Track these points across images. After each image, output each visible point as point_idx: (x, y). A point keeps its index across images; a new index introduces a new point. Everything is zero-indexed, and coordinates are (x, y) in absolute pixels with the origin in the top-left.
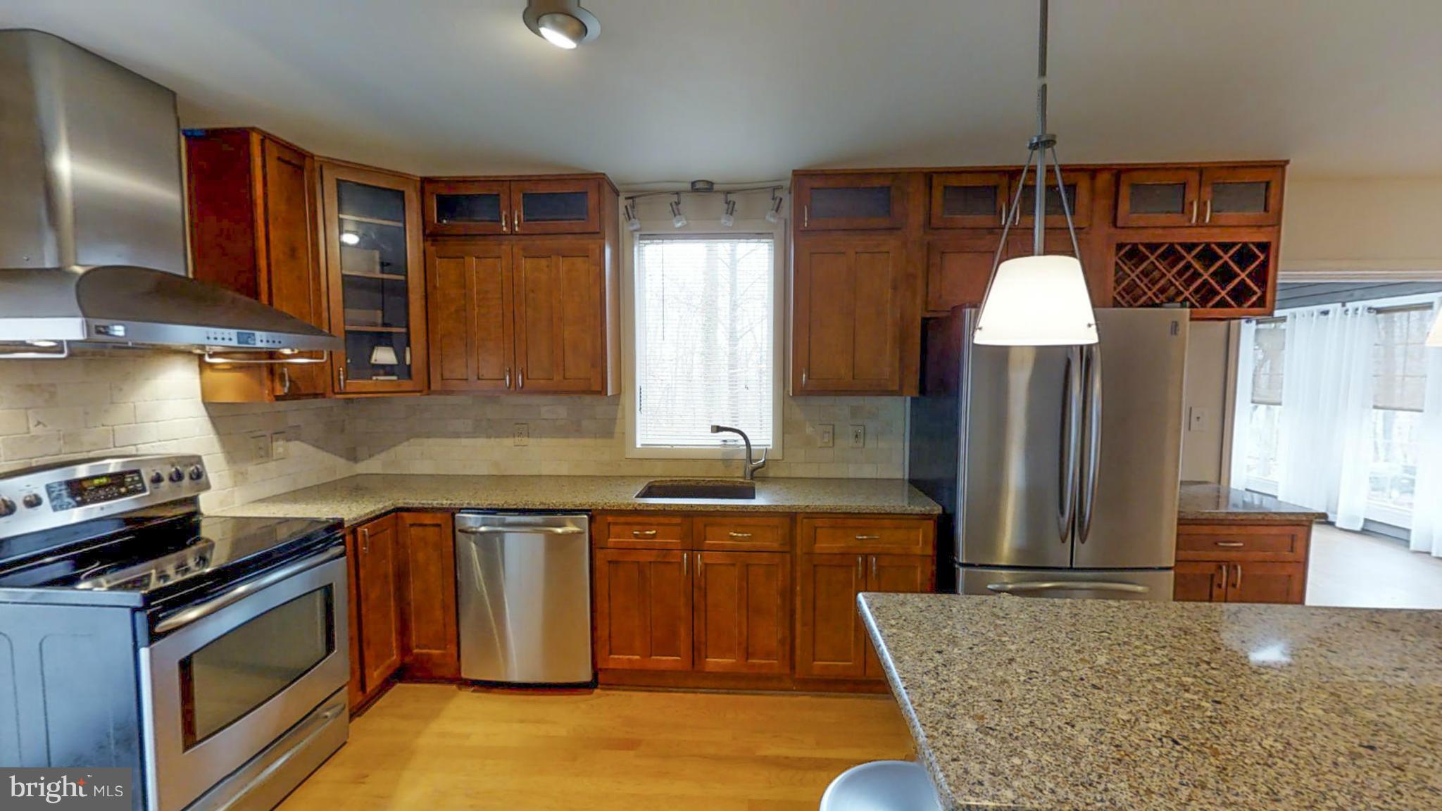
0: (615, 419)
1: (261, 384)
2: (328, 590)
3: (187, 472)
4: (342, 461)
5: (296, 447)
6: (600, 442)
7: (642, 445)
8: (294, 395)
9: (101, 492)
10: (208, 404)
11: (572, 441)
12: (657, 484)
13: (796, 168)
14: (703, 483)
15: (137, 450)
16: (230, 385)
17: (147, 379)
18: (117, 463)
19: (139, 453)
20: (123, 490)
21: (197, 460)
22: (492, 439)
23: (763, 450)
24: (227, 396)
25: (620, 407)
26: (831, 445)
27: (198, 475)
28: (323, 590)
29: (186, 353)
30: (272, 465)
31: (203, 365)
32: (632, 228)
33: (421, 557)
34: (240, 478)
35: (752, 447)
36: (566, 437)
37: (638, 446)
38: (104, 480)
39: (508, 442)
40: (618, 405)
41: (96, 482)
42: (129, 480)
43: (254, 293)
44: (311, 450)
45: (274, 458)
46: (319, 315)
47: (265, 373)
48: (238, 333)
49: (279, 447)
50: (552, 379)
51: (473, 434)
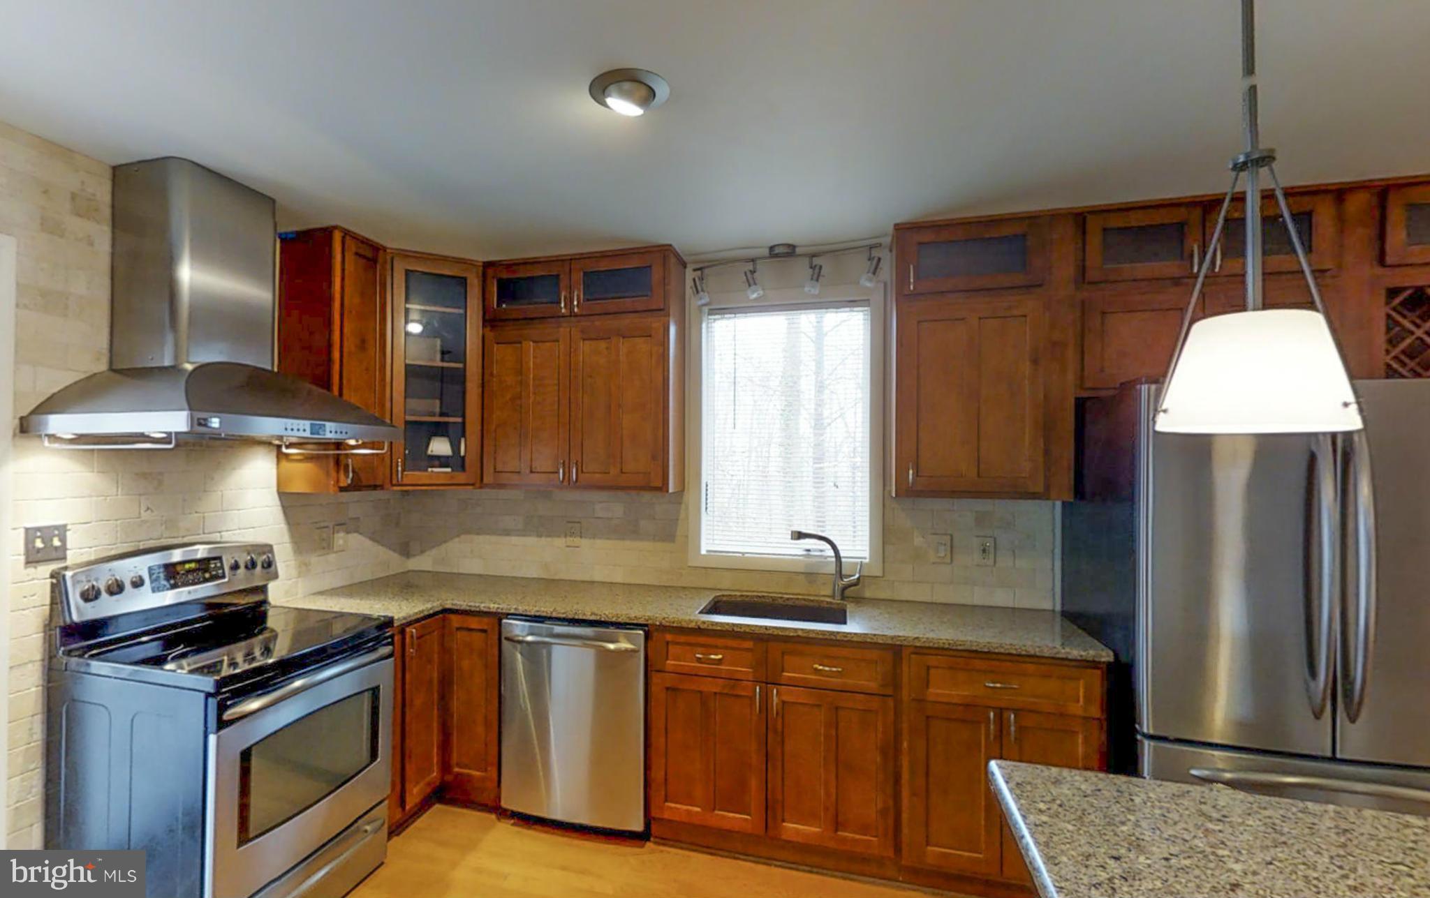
0: (677, 520)
1: (328, 474)
2: (375, 691)
3: (260, 560)
4: (395, 556)
5: (356, 540)
6: (660, 545)
7: (708, 551)
8: (355, 486)
9: (190, 577)
10: (283, 495)
11: (628, 543)
12: (725, 599)
13: (898, 221)
14: (780, 601)
15: (221, 537)
16: (303, 475)
17: (234, 469)
18: (204, 549)
19: (223, 540)
20: (207, 575)
21: (268, 549)
22: (543, 539)
23: (857, 563)
24: (299, 487)
25: (683, 506)
26: (949, 561)
27: (269, 564)
28: (371, 692)
29: (265, 443)
30: (332, 557)
31: (280, 456)
32: (700, 303)
33: (466, 664)
34: (304, 569)
35: (843, 560)
36: (623, 539)
37: (703, 552)
38: (193, 565)
39: (560, 542)
40: (680, 503)
41: (187, 566)
42: (213, 566)
43: (327, 385)
44: (368, 543)
45: (335, 549)
46: (382, 406)
47: (332, 463)
48: (311, 424)
49: (340, 539)
50: (609, 473)
51: (523, 533)
